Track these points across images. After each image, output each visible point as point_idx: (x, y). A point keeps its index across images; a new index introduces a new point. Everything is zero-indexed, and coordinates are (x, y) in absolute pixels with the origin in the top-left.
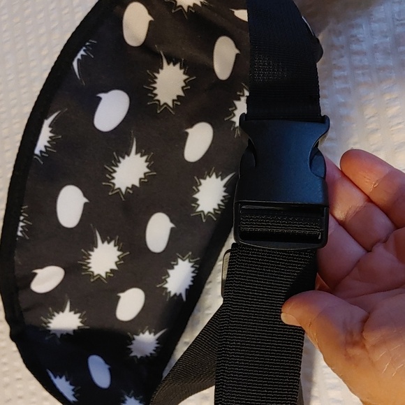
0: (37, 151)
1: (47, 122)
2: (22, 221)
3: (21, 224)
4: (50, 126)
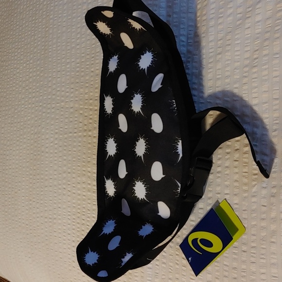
0: (180, 141)
1: (181, 155)
2: (175, 107)
3: (175, 106)
4: (179, 154)
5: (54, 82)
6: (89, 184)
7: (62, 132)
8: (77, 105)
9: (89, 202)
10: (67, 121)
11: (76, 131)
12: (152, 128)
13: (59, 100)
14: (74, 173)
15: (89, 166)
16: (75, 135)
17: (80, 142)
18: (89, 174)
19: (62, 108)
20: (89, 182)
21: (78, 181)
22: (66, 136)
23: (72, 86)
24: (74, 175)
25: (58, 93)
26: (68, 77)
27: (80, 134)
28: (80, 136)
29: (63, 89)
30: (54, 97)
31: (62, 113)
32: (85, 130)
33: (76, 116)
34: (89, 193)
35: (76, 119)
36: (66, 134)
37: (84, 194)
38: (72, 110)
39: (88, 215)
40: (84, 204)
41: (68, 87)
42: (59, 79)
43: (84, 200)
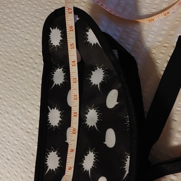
3: (128, 121)
5: (15, 6)
6: (19, 119)
7: (6, 57)
8: (33, 40)
9: (13, 135)
10: (16, 49)
11: (23, 63)
12: (105, 143)
13: (14, 25)
14: (6, 101)
15: (26, 103)
16: (21, 67)
17: (24, 76)
18: (23, 110)
19: (15, 34)
20: (20, 117)
21: (8, 111)
22: (10, 62)
23: (35, 20)
24: (5, 103)
25: (16, 19)
26: (33, 9)
27: (27, 68)
28: (26, 71)
29: (23, 17)
30: (10, 19)
31: (13, 39)
32: (34, 68)
33: (28, 49)
34: (15, 127)
35: (27, 53)
36: (10, 60)
37: (10, 125)
38: (25, 42)
39: (6, 146)
40: (6, 134)
41: (30, 18)
42: (22, 6)
43: (7, 131)
